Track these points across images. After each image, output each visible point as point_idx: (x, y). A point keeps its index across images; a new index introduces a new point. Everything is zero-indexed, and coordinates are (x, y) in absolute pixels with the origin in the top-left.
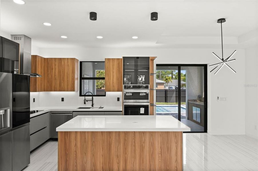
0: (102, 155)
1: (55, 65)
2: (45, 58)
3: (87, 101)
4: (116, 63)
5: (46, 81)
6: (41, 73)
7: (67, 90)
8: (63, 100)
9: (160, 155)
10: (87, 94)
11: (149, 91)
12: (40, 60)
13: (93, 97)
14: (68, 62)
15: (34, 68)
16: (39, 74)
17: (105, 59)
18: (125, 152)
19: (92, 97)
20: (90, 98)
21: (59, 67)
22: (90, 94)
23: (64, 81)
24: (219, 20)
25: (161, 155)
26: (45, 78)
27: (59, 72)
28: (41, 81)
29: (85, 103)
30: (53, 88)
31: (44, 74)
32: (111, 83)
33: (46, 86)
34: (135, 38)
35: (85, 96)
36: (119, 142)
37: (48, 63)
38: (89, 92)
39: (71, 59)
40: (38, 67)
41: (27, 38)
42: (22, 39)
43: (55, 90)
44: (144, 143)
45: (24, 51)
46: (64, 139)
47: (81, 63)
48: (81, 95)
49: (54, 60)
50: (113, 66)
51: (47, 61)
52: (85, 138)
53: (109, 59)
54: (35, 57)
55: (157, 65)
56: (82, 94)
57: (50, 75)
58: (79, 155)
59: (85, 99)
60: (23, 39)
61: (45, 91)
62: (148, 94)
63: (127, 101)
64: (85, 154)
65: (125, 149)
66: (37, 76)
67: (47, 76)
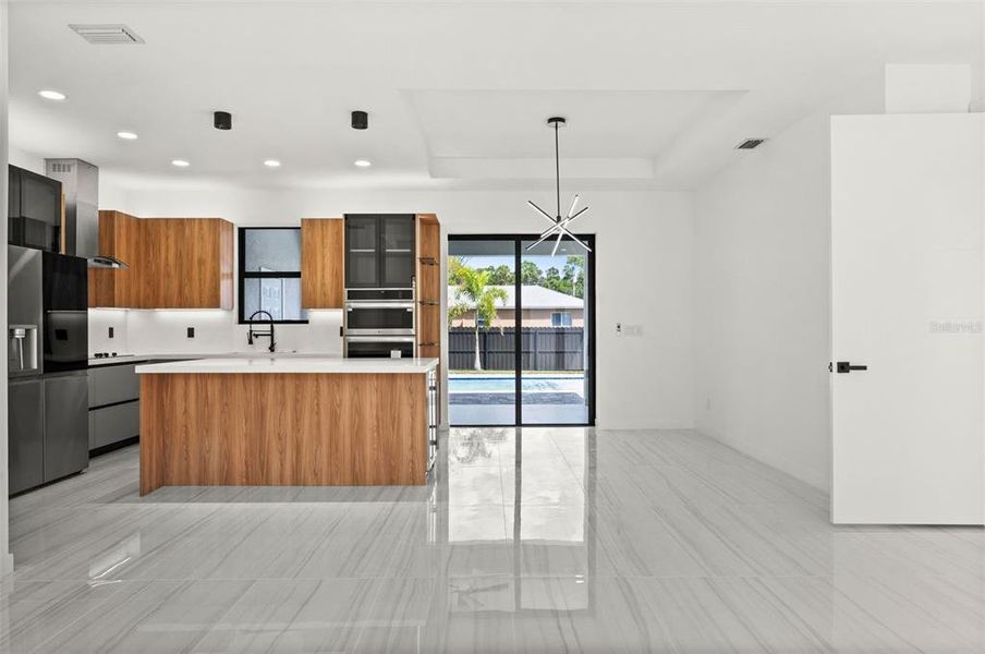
0: (246, 435)
1: (167, 239)
2: (139, 219)
3: (257, 336)
4: (330, 231)
5: (142, 280)
6: (129, 257)
7: (201, 306)
8: (191, 333)
9: (375, 434)
10: (256, 318)
11: (413, 305)
12: (124, 223)
13: (272, 327)
14: (201, 228)
15: (106, 244)
16: (123, 259)
17: (302, 220)
18: (297, 427)
19: (269, 325)
20: (268, 327)
21: (176, 242)
22: (264, 317)
23: (190, 279)
24: (551, 120)
25: (379, 433)
26: (139, 271)
27: (179, 256)
28: (129, 279)
29: (251, 342)
30: (162, 301)
31: (138, 261)
32: (319, 285)
33: (142, 296)
34: (361, 163)
35: (251, 322)
36: (283, 404)
37: (147, 233)
38: (260, 312)
39: (210, 220)
40: (119, 243)
41: (87, 167)
42: (72, 168)
43: (167, 306)
44: (340, 406)
45: (78, 199)
46: (158, 398)
47: (242, 231)
48: (242, 321)
49: (162, 223)
50: (323, 239)
51: (145, 226)
52: (207, 397)
53: (311, 222)
54: (108, 217)
55: (451, 237)
56: (247, 318)
57: (153, 266)
58: (193, 432)
59: (251, 331)
60: (74, 170)
61: (139, 307)
62: (411, 313)
63: (355, 331)
64: (207, 431)
65: (297, 420)
66: (115, 266)
67: (146, 267)
